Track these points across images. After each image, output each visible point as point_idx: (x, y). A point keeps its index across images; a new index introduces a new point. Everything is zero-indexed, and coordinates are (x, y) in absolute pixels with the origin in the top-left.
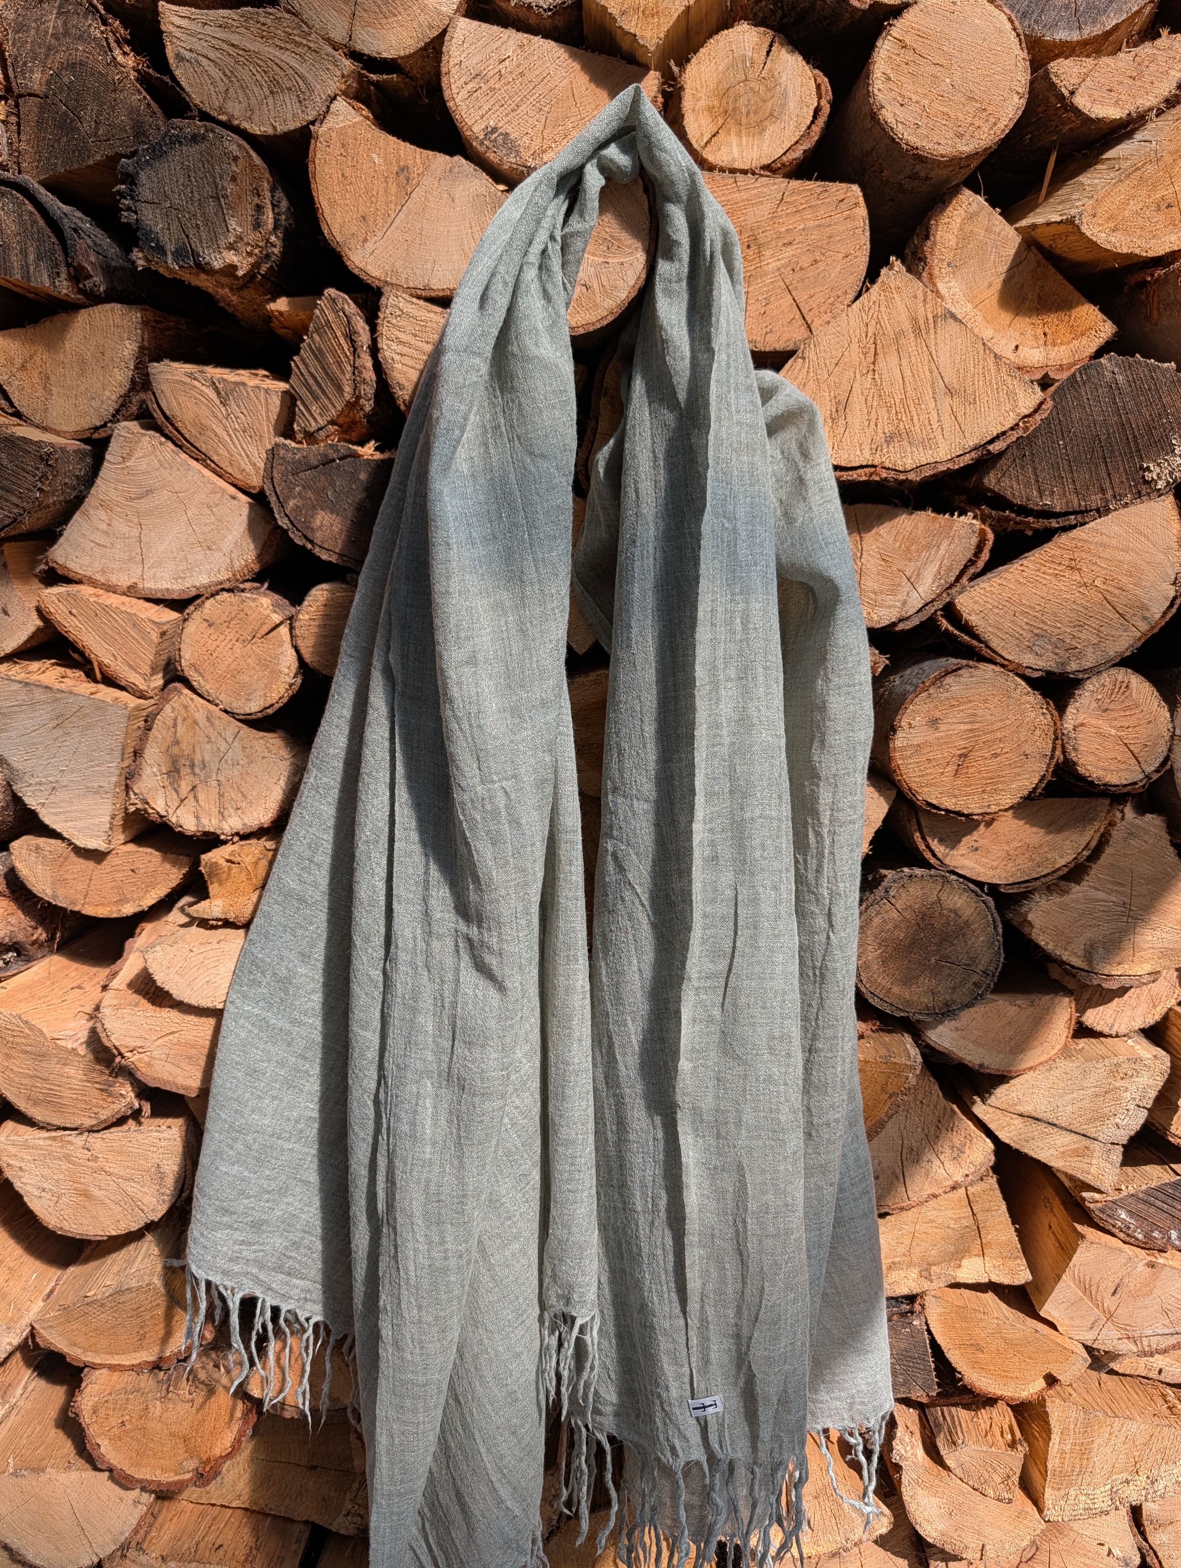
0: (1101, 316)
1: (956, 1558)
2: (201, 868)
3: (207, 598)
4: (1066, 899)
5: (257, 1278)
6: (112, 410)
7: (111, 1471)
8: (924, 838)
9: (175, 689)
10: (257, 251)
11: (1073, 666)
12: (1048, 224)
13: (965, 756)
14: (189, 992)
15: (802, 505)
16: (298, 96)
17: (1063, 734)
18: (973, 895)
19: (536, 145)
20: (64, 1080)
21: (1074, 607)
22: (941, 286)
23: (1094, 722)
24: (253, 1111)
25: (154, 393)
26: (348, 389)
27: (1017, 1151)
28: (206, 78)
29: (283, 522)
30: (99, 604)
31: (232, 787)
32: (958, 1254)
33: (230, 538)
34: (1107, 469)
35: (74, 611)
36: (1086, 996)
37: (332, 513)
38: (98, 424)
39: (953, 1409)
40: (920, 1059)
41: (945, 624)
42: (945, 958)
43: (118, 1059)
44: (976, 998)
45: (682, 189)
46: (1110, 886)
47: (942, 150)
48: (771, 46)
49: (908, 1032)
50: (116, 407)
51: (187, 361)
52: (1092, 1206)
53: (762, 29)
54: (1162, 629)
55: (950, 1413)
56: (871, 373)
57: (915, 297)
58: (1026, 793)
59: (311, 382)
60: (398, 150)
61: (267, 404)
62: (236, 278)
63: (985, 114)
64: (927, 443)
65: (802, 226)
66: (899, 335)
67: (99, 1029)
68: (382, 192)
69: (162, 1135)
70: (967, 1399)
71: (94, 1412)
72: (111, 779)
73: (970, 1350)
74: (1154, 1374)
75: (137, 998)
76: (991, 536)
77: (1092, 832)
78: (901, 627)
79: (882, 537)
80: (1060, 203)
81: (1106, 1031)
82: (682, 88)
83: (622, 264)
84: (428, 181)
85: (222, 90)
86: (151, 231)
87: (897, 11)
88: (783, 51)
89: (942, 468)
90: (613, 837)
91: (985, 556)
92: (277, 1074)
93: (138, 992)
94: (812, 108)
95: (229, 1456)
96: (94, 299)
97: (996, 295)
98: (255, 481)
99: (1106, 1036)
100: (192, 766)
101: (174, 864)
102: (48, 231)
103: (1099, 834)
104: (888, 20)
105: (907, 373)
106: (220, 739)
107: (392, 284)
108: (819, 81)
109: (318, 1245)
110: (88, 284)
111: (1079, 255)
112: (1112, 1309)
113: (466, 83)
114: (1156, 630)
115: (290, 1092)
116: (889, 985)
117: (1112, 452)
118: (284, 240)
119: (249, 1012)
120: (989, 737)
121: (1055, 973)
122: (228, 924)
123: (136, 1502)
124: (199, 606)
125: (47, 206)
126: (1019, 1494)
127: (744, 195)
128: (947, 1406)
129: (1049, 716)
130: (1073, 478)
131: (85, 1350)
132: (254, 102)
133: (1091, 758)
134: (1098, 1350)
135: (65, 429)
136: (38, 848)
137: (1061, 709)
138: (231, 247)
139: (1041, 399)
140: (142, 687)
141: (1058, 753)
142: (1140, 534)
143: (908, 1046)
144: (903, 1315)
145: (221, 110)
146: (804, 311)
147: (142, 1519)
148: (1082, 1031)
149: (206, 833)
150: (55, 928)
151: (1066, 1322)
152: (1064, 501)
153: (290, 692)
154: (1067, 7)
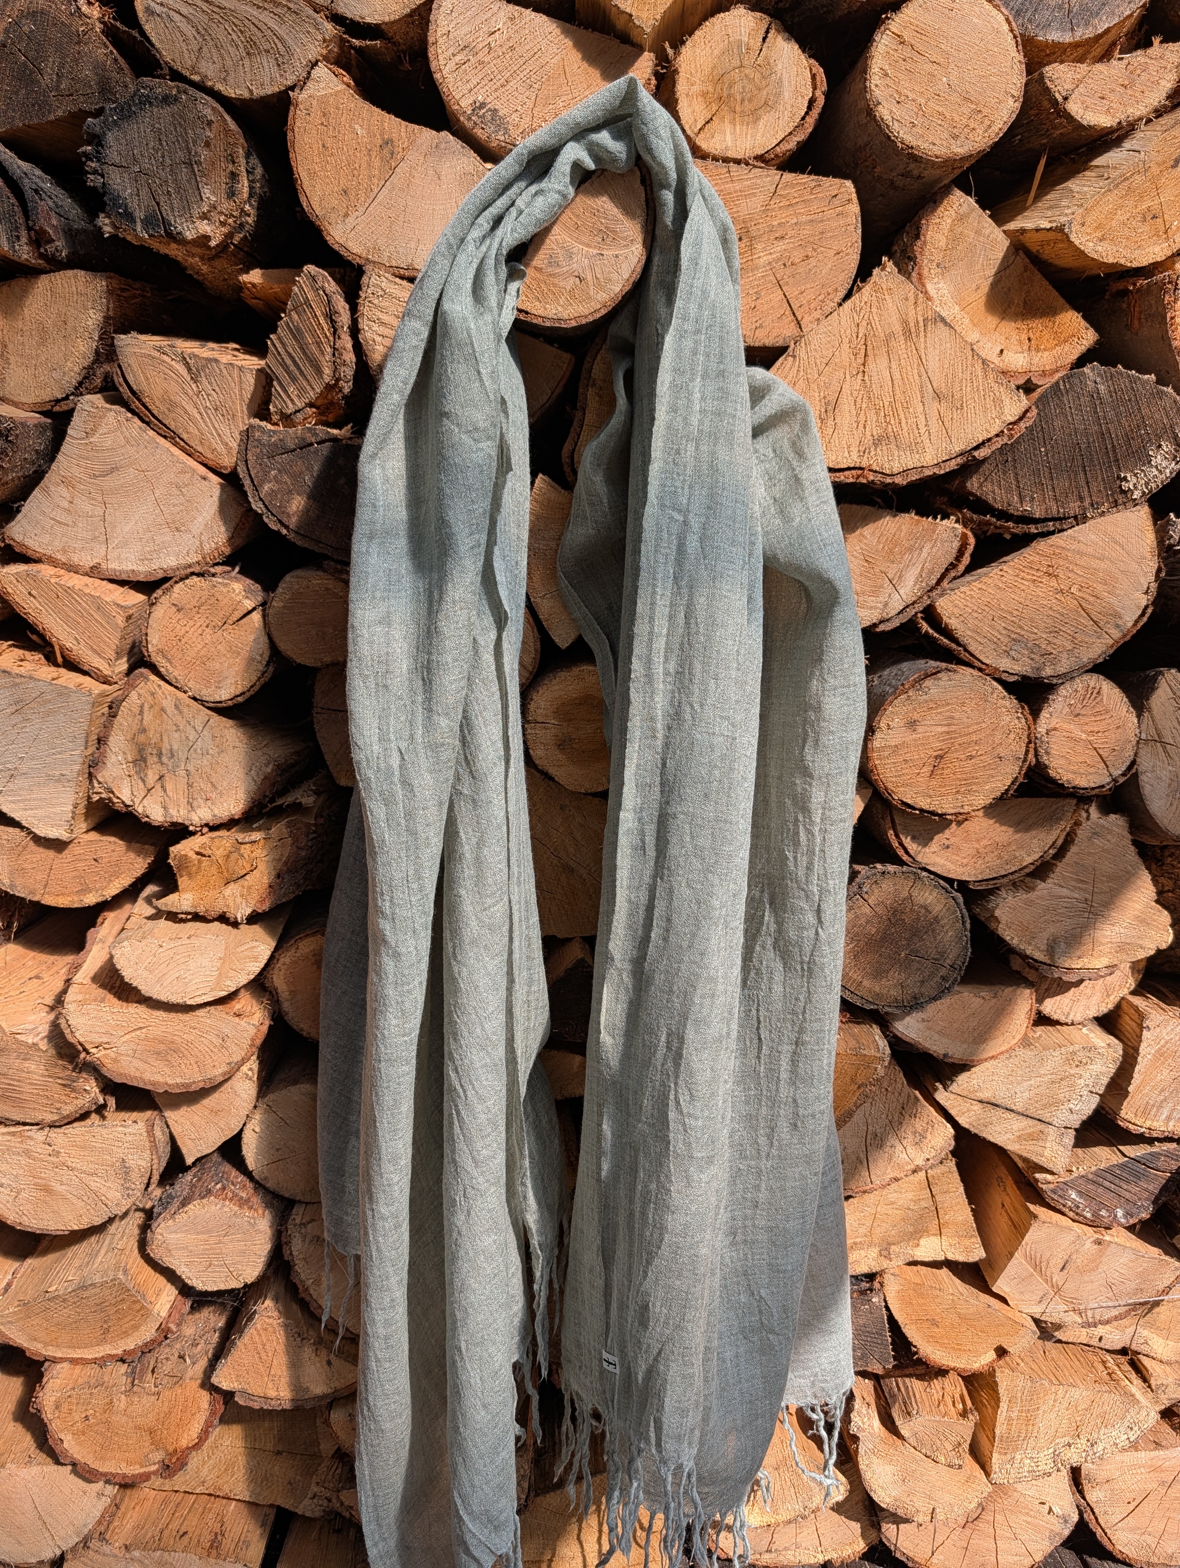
0: (1084, 323)
1: (907, 1521)
2: (170, 861)
3: (176, 582)
4: (1032, 895)
6: (74, 382)
7: (74, 1465)
8: (897, 836)
9: (142, 674)
10: (230, 221)
11: (1048, 671)
12: (1037, 230)
13: (941, 757)
14: (157, 987)
15: (798, 505)
16: (276, 59)
17: (1036, 738)
18: (943, 891)
19: (525, 123)
20: (24, 1075)
21: (1051, 613)
22: (930, 287)
23: (1066, 726)
25: (120, 367)
26: (327, 371)
27: (976, 1135)
28: (178, 34)
29: (258, 507)
30: (61, 586)
31: (201, 777)
32: (916, 1234)
33: (200, 519)
34: (1086, 478)
35: (33, 592)
36: (1044, 986)
38: (60, 396)
39: (908, 1381)
40: (888, 1051)
41: (925, 627)
42: (914, 953)
43: (83, 1055)
44: (943, 992)
45: (673, 176)
46: (1074, 884)
47: (936, 150)
48: (767, 32)
49: (876, 1023)
50: (79, 379)
51: (154, 333)
52: (1044, 1187)
53: (758, 14)
54: (1133, 637)
55: (904, 1384)
56: (861, 374)
57: (907, 299)
58: (999, 794)
59: (289, 362)
60: (383, 122)
61: (241, 382)
62: (209, 248)
63: (980, 116)
64: (915, 447)
65: (794, 221)
66: (889, 337)
67: (63, 1025)
68: (364, 165)
69: (127, 1130)
70: (920, 1370)
71: (57, 1408)
72: (74, 767)
73: (926, 1325)
74: (1095, 1342)
75: (102, 992)
76: (972, 541)
77: (1058, 831)
78: (882, 628)
79: (866, 538)
80: (1049, 208)
81: (1062, 1019)
82: (676, 72)
83: (617, 256)
84: (412, 156)
85: (195, 48)
86: (119, 196)
88: (780, 38)
89: (928, 473)
91: (966, 560)
93: (103, 986)
94: (807, 98)
95: (197, 1446)
96: (56, 265)
97: (983, 300)
98: (227, 461)
99: (1061, 1024)
100: (160, 755)
101: (139, 853)
102: (7, 191)
103: (1065, 833)
104: (886, 12)
105: (897, 376)
106: (189, 729)
107: (374, 262)
108: (814, 71)
110: (50, 248)
111: (1066, 261)
112: (1060, 1284)
113: (454, 55)
114: (1128, 638)
116: (859, 979)
117: (1091, 460)
118: (258, 209)
120: (965, 739)
121: (1016, 964)
122: (197, 917)
123: (100, 1495)
124: (167, 589)
126: (968, 1460)
127: (738, 186)
128: (902, 1377)
129: (1023, 721)
130: (1053, 485)
131: (46, 1344)
132: (229, 62)
133: (1062, 762)
134: (1045, 1322)
135: (24, 400)
137: (1035, 713)
138: (204, 217)
139: (1026, 407)
140: (106, 673)
141: (1031, 756)
142: (1116, 542)
143: (877, 1038)
144: (863, 1293)
145: (194, 69)
146: (795, 307)
147: (106, 1510)
148: (1042, 1020)
149: (174, 824)
150: (11, 917)
151: (1017, 1296)
152: (1043, 507)
153: (262, 680)
154: (1060, 7)
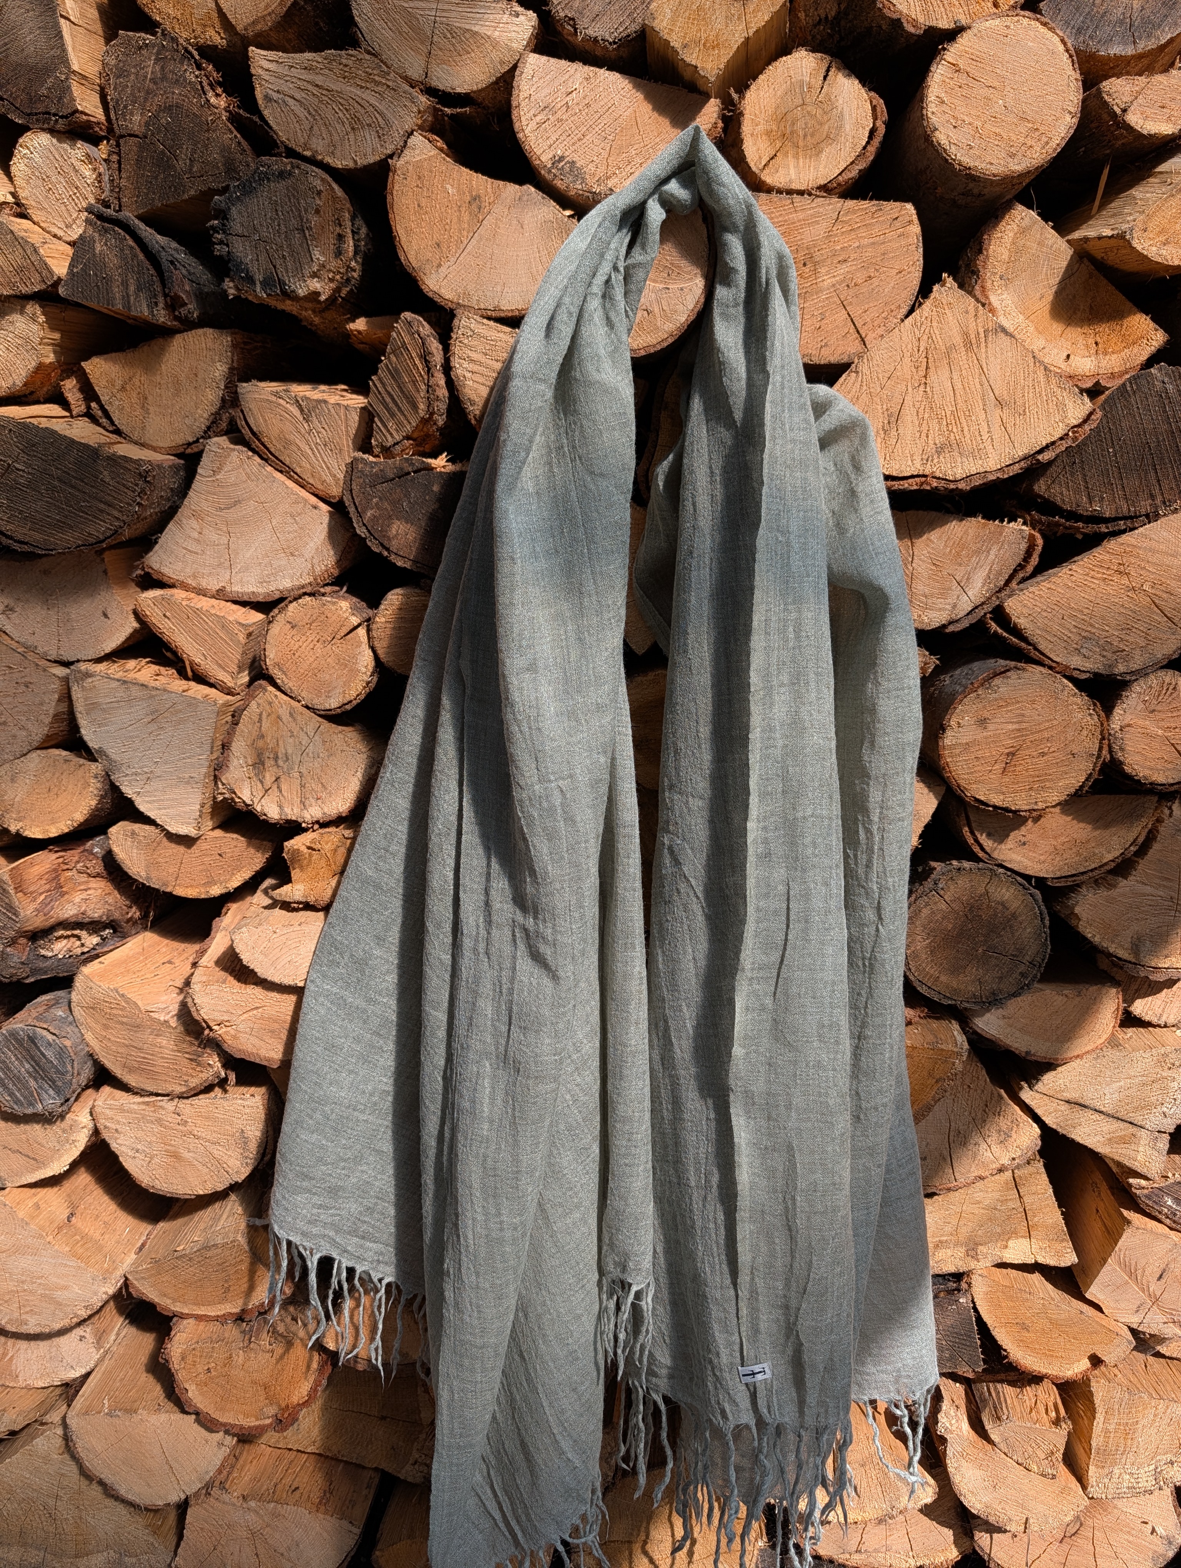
0: (1152, 325)
1: (1000, 1530)
2: (284, 855)
3: (291, 602)
4: (1114, 893)
5: (334, 1240)
6: (204, 427)
7: (197, 1414)
8: (972, 833)
9: (261, 685)
10: (338, 277)
11: (1121, 668)
12: (1100, 238)
13: (1013, 754)
14: (272, 971)
15: (853, 516)
16: (377, 131)
17: (1110, 734)
18: (1020, 888)
19: (601, 172)
20: (157, 1049)
21: (1123, 610)
22: (994, 299)
23: (1141, 722)
24: (331, 1084)
25: (242, 411)
26: (422, 406)
27: (1064, 1136)
28: (292, 117)
29: (361, 531)
30: (191, 607)
31: (313, 778)
32: (1004, 1235)
33: (312, 544)
34: (1157, 476)
35: (168, 614)
36: (1134, 987)
37: (407, 523)
38: (191, 440)
39: (999, 1386)
40: (966, 1046)
41: (994, 627)
42: (992, 949)
43: (207, 1032)
44: (1023, 988)
45: (739, 218)
46: (1158, 881)
47: (994, 169)
48: (828, 71)
49: (955, 1019)
50: (208, 424)
51: (272, 380)
52: (1138, 1192)
53: (819, 55)
55: (996, 1389)
56: (922, 386)
57: (967, 312)
58: (1073, 790)
59: (388, 400)
60: (471, 180)
61: (347, 419)
62: (319, 302)
63: (1037, 133)
64: (977, 453)
65: (857, 244)
66: (950, 350)
67: (190, 1004)
68: (455, 220)
69: (246, 1103)
70: (1012, 1376)
71: (183, 1359)
72: (201, 771)
73: (1015, 1329)
75: (223, 974)
76: (1040, 541)
77: (1140, 828)
78: (951, 629)
79: (933, 542)
80: (1112, 216)
81: (1154, 1022)
82: (741, 114)
83: (682, 289)
84: (498, 209)
85: (307, 127)
86: (241, 262)
87: (952, 35)
88: (840, 75)
89: (991, 477)
90: (669, 832)
91: (1035, 560)
92: (353, 1050)
93: (225, 969)
94: (868, 129)
95: (306, 1404)
96: (189, 325)
97: (1048, 308)
98: (335, 491)
99: (1154, 1026)
100: (276, 758)
101: (258, 849)
102: (147, 264)
103: (1147, 830)
104: (942, 43)
105: (958, 386)
106: (302, 734)
107: (464, 306)
108: (874, 102)
109: (392, 1211)
110: (184, 311)
111: (1131, 266)
112: (1158, 1294)
113: (535, 116)
115: (365, 1066)
116: (937, 974)
117: (1162, 459)
118: (363, 264)
119: (328, 990)
120: (1037, 736)
121: (1103, 964)
122: (308, 907)
123: (220, 1444)
124: (283, 609)
125: (146, 240)
126: (1063, 1470)
127: (801, 215)
128: (993, 1382)
129: (1096, 717)
130: (1122, 485)
131: (175, 1301)
132: (336, 138)
133: (1138, 758)
134: (1144, 1333)
135: (161, 445)
136: (133, 833)
137: (1108, 710)
138: (314, 275)
139: (1090, 409)
140: (229, 684)
141: (1105, 752)
143: (956, 1033)
144: (950, 1292)
145: (306, 146)
146: (859, 325)
147: (226, 1459)
148: (1130, 1021)
149: (289, 822)
150: (148, 907)
151: (1112, 1304)
152: (1113, 507)
153: (367, 690)
154: (1121, 22)
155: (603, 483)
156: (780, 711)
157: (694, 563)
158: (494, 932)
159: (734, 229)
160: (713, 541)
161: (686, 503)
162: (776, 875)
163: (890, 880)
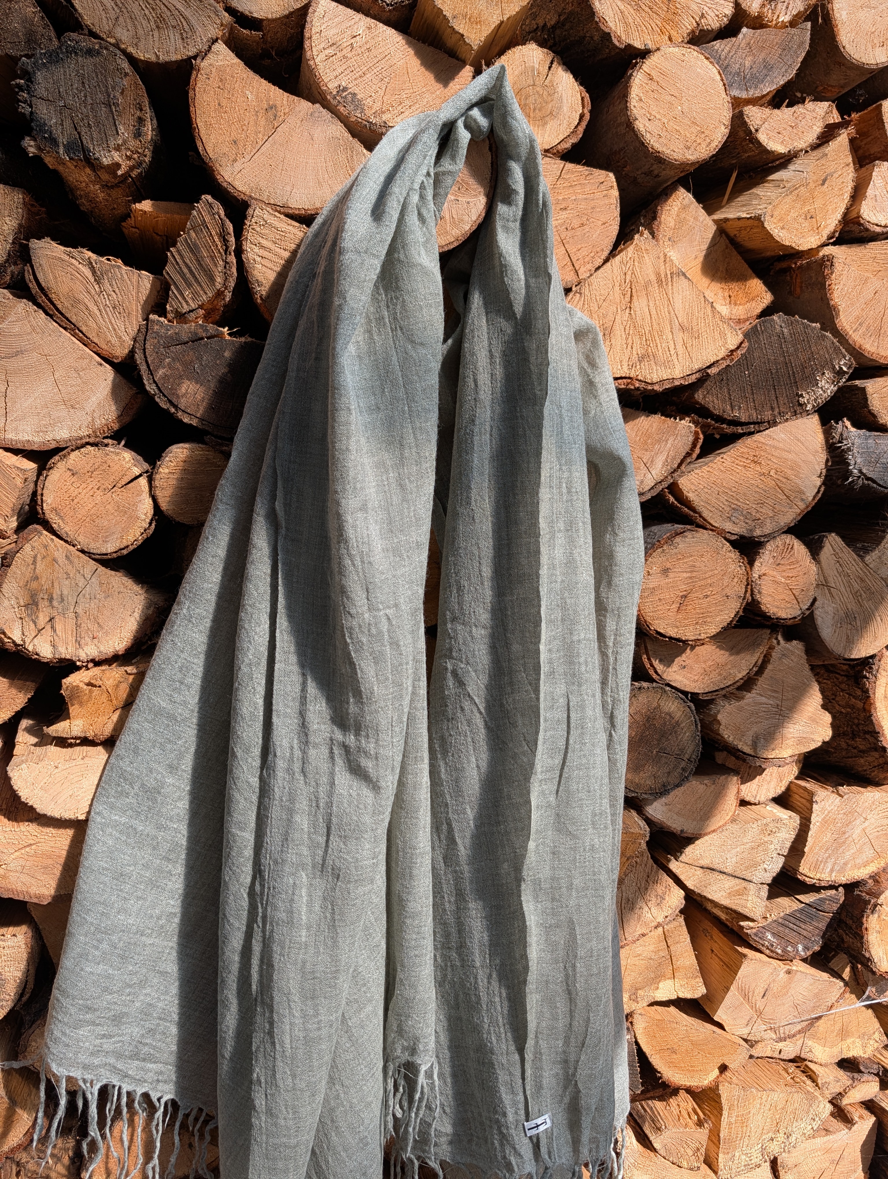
0: (764, 288)
2: (62, 692)
3: (72, 450)
4: (742, 703)
5: (115, 1068)
8: (649, 659)
9: (36, 529)
10: (135, 156)
11: (758, 532)
12: (739, 219)
13: (686, 597)
14: (52, 806)
15: (594, 402)
16: (181, 34)
17: (752, 581)
18: (681, 702)
19: (377, 106)
21: (757, 490)
23: (771, 573)
24: (119, 912)
25: (32, 267)
26: (219, 280)
28: (99, 5)
29: (150, 388)
31: (89, 619)
32: (655, 980)
33: (94, 399)
34: (776, 394)
37: (197, 383)
39: (650, 1102)
40: (647, 829)
41: (671, 499)
42: (663, 750)
44: (683, 780)
45: (523, 151)
46: (769, 693)
47: (676, 156)
48: (552, 63)
49: (633, 809)
52: (749, 931)
53: (545, 50)
54: (813, 507)
55: (648, 1105)
56: (628, 309)
57: (659, 258)
58: (725, 624)
59: (185, 270)
60: (269, 91)
61: (138, 286)
62: (115, 176)
63: (703, 136)
64: (667, 364)
65: (574, 198)
66: (647, 283)
68: (252, 123)
70: (662, 1092)
73: (667, 1053)
74: (776, 1055)
76: (701, 436)
77: (759, 654)
80: (743, 206)
81: (752, 800)
83: (468, 203)
84: (292, 120)
85: (113, 17)
86: (45, 124)
87: (644, 54)
88: (560, 69)
89: (677, 383)
90: (453, 658)
91: (697, 451)
92: (142, 876)
94: (579, 113)
97: (700, 266)
98: (121, 352)
99: (751, 805)
100: (51, 600)
101: (20, 689)
103: (763, 655)
104: (636, 58)
105: (654, 312)
106: (78, 576)
107: (257, 199)
108: (583, 96)
109: (174, 1030)
112: (762, 1009)
113: (324, 49)
114: (809, 509)
115: (153, 892)
117: (779, 382)
118: (153, 152)
119: (116, 821)
120: (703, 583)
122: (86, 742)
124: (65, 456)
126: (703, 1166)
128: (644, 1100)
129: (743, 568)
130: (753, 399)
132: (141, 32)
133: (769, 599)
137: (751, 563)
138: (118, 148)
139: (741, 339)
140: (2, 528)
141: (748, 595)
142: (798, 440)
143: (638, 820)
145: (110, 34)
146: (575, 260)
149: (61, 660)
151: (731, 1022)
152: (747, 414)
153: (145, 535)
154: (738, 74)
155: (422, 351)
156: (559, 553)
157: (476, 430)
158: (312, 752)
159: (517, 159)
160: (493, 412)
161: (467, 379)
162: (558, 689)
163: (621, 693)
